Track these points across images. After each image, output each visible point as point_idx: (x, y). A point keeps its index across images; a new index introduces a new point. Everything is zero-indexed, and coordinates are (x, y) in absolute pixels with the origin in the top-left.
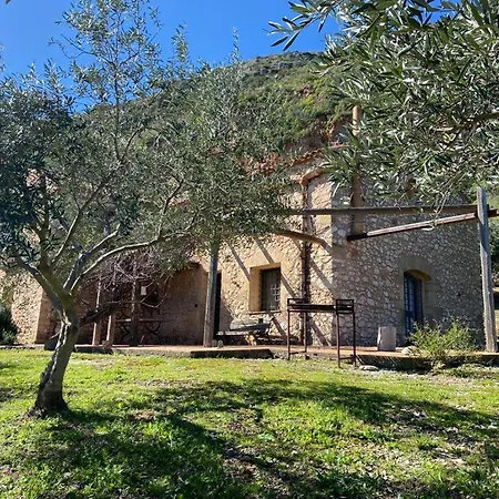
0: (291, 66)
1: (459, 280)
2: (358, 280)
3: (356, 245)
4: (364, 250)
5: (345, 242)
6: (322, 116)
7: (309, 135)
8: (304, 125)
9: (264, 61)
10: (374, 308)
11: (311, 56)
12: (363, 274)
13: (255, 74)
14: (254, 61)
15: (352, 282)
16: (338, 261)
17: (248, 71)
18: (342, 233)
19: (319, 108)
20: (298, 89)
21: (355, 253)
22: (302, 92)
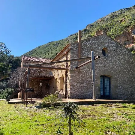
0: (121, 13)
1: (126, 76)
2: (81, 79)
3: (80, 69)
4: (83, 71)
5: (75, 69)
6: (127, 27)
7: (124, 33)
8: (122, 30)
9: (113, 13)
10: (87, 87)
11: (128, 9)
12: (83, 77)
13: (110, 18)
14: (110, 14)
15: (78, 80)
16: (72, 74)
17: (108, 18)
18: (74, 67)
19: (126, 24)
20: (121, 20)
21: (79, 72)
22: (121, 21)
